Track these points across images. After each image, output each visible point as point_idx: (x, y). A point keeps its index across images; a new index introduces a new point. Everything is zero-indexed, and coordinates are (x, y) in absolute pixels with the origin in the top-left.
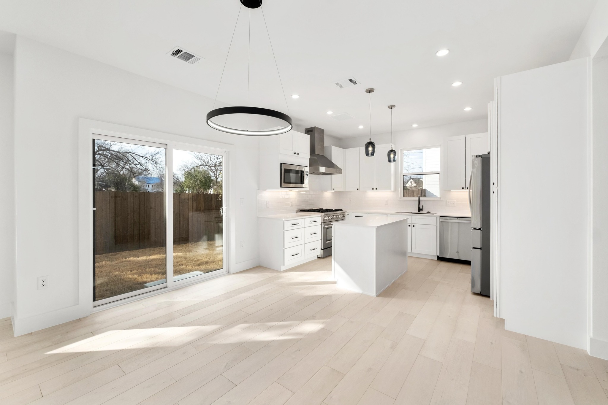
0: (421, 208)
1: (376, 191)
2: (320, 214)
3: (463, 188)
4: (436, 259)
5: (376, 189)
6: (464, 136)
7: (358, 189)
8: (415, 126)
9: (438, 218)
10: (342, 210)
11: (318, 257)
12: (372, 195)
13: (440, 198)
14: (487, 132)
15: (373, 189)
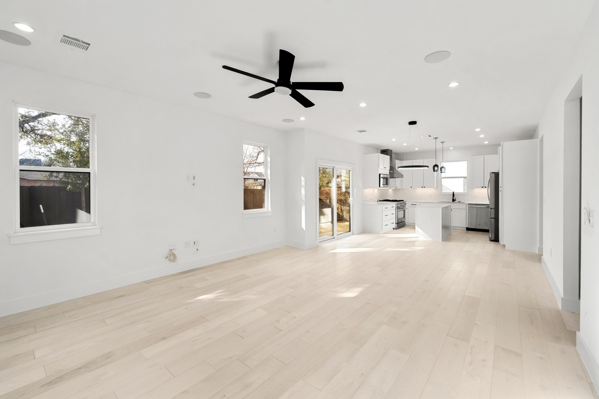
0: (454, 199)
1: (424, 188)
2: (395, 203)
3: (482, 187)
4: (466, 229)
5: (425, 187)
6: (483, 156)
7: (411, 187)
8: (451, 148)
9: (467, 205)
10: (403, 201)
11: (393, 229)
12: (420, 191)
13: (467, 193)
14: (497, 154)
15: (422, 187)
